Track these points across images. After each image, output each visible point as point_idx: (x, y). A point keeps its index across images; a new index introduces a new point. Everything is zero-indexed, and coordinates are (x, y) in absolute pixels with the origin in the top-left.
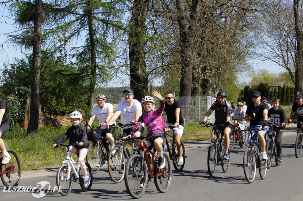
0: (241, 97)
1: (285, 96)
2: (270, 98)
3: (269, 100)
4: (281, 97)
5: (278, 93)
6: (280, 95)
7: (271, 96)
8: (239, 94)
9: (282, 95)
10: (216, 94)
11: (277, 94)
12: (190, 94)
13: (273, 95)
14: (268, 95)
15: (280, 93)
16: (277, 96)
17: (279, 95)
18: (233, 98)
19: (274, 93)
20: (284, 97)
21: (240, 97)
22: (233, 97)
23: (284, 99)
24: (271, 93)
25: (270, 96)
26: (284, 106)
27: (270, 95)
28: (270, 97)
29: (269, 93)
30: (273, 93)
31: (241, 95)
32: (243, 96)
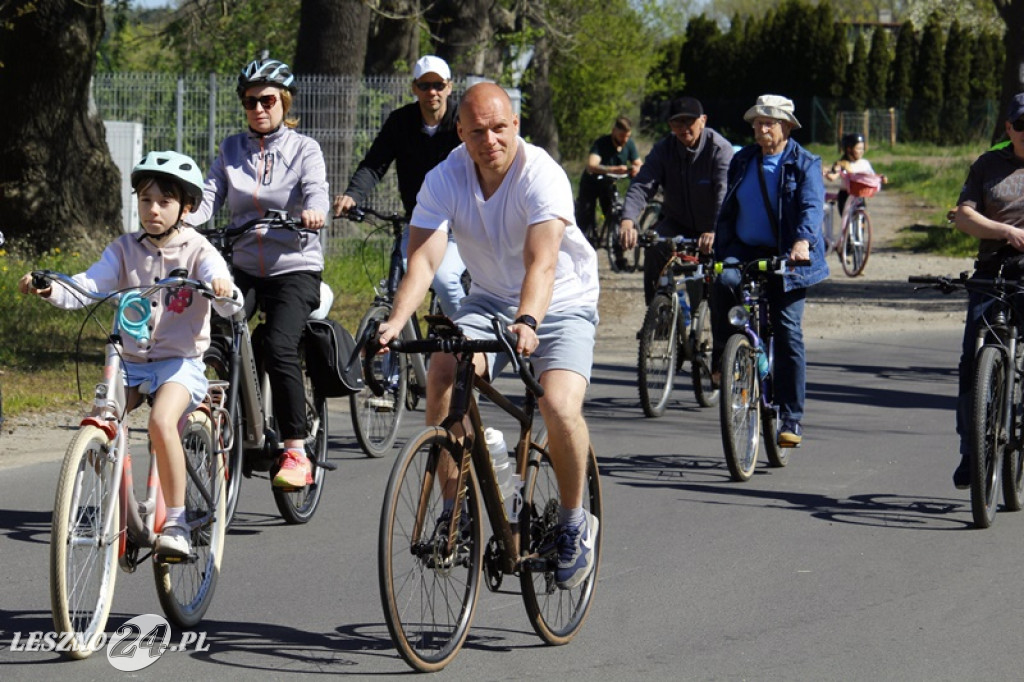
0: (669, 84)
1: (934, 88)
2: (845, 96)
3: (838, 109)
4: (910, 91)
5: (896, 66)
6: (906, 79)
7: (849, 86)
8: (652, 72)
9: (921, 78)
10: (514, 65)
11: (884, 74)
12: (360, 63)
13: (861, 79)
14: (833, 78)
15: (906, 68)
16: (888, 85)
17: (897, 79)
18: (618, 91)
19: (870, 67)
20: (928, 92)
21: (662, 86)
22: (619, 83)
23: (930, 102)
24: (849, 67)
25: (842, 83)
26: (934, 149)
27: (843, 76)
28: (841, 88)
29: (836, 69)
30: (862, 67)
31: (666, 76)
32: (680, 82)
